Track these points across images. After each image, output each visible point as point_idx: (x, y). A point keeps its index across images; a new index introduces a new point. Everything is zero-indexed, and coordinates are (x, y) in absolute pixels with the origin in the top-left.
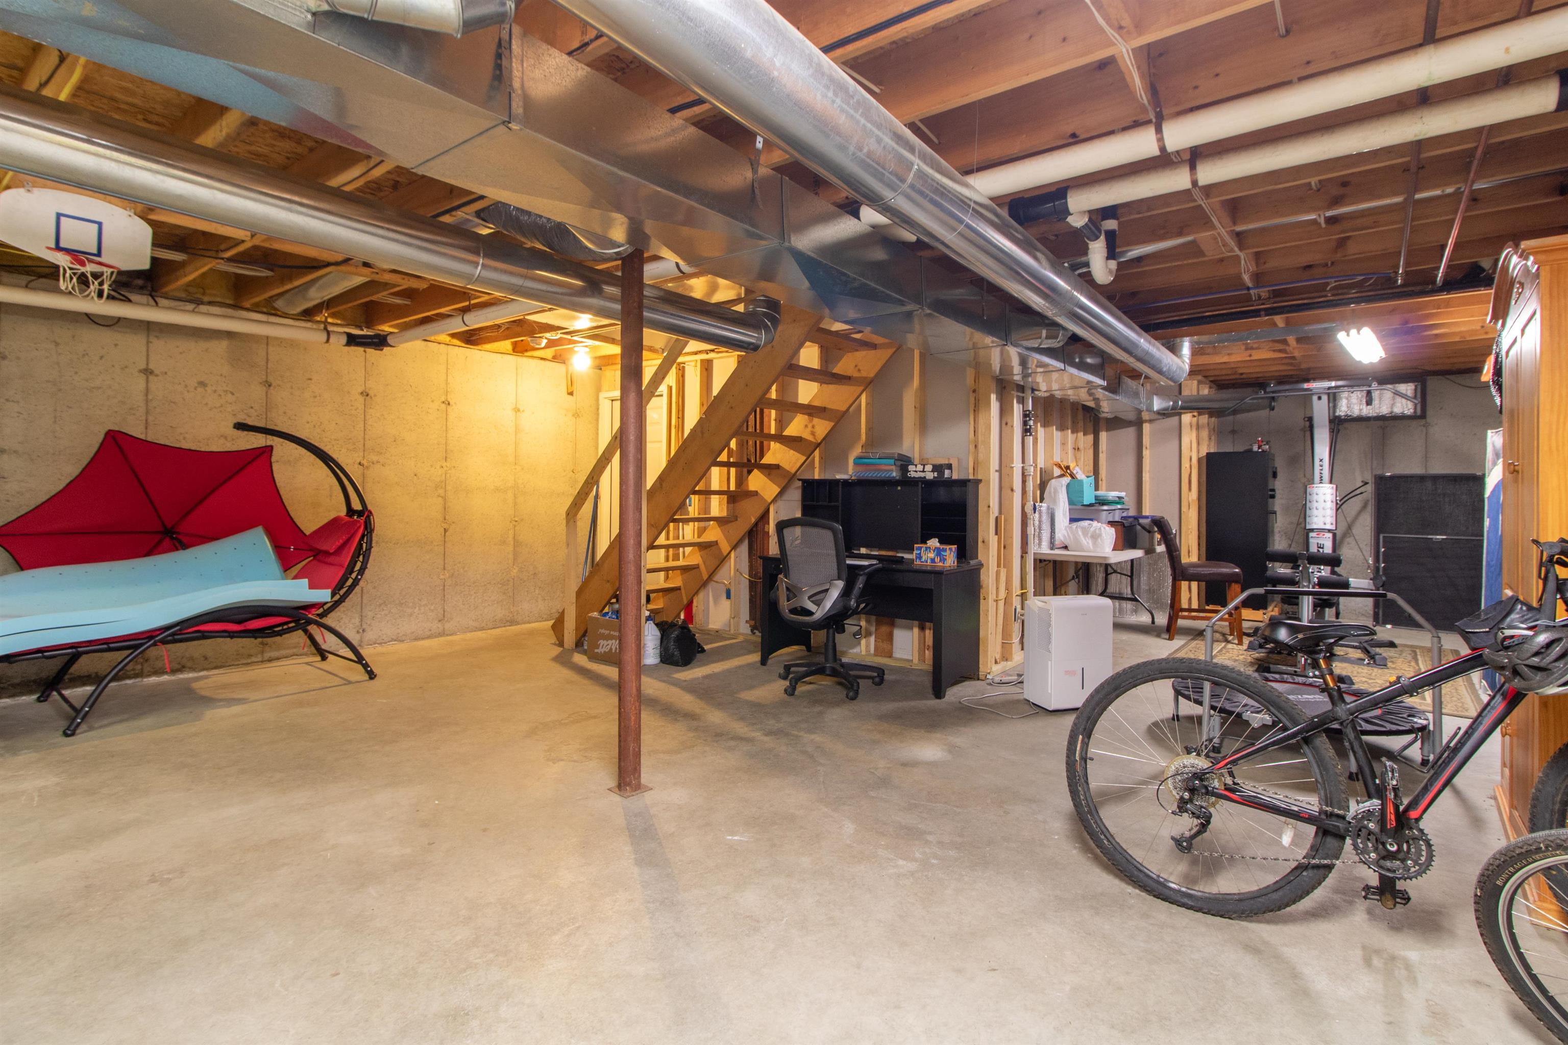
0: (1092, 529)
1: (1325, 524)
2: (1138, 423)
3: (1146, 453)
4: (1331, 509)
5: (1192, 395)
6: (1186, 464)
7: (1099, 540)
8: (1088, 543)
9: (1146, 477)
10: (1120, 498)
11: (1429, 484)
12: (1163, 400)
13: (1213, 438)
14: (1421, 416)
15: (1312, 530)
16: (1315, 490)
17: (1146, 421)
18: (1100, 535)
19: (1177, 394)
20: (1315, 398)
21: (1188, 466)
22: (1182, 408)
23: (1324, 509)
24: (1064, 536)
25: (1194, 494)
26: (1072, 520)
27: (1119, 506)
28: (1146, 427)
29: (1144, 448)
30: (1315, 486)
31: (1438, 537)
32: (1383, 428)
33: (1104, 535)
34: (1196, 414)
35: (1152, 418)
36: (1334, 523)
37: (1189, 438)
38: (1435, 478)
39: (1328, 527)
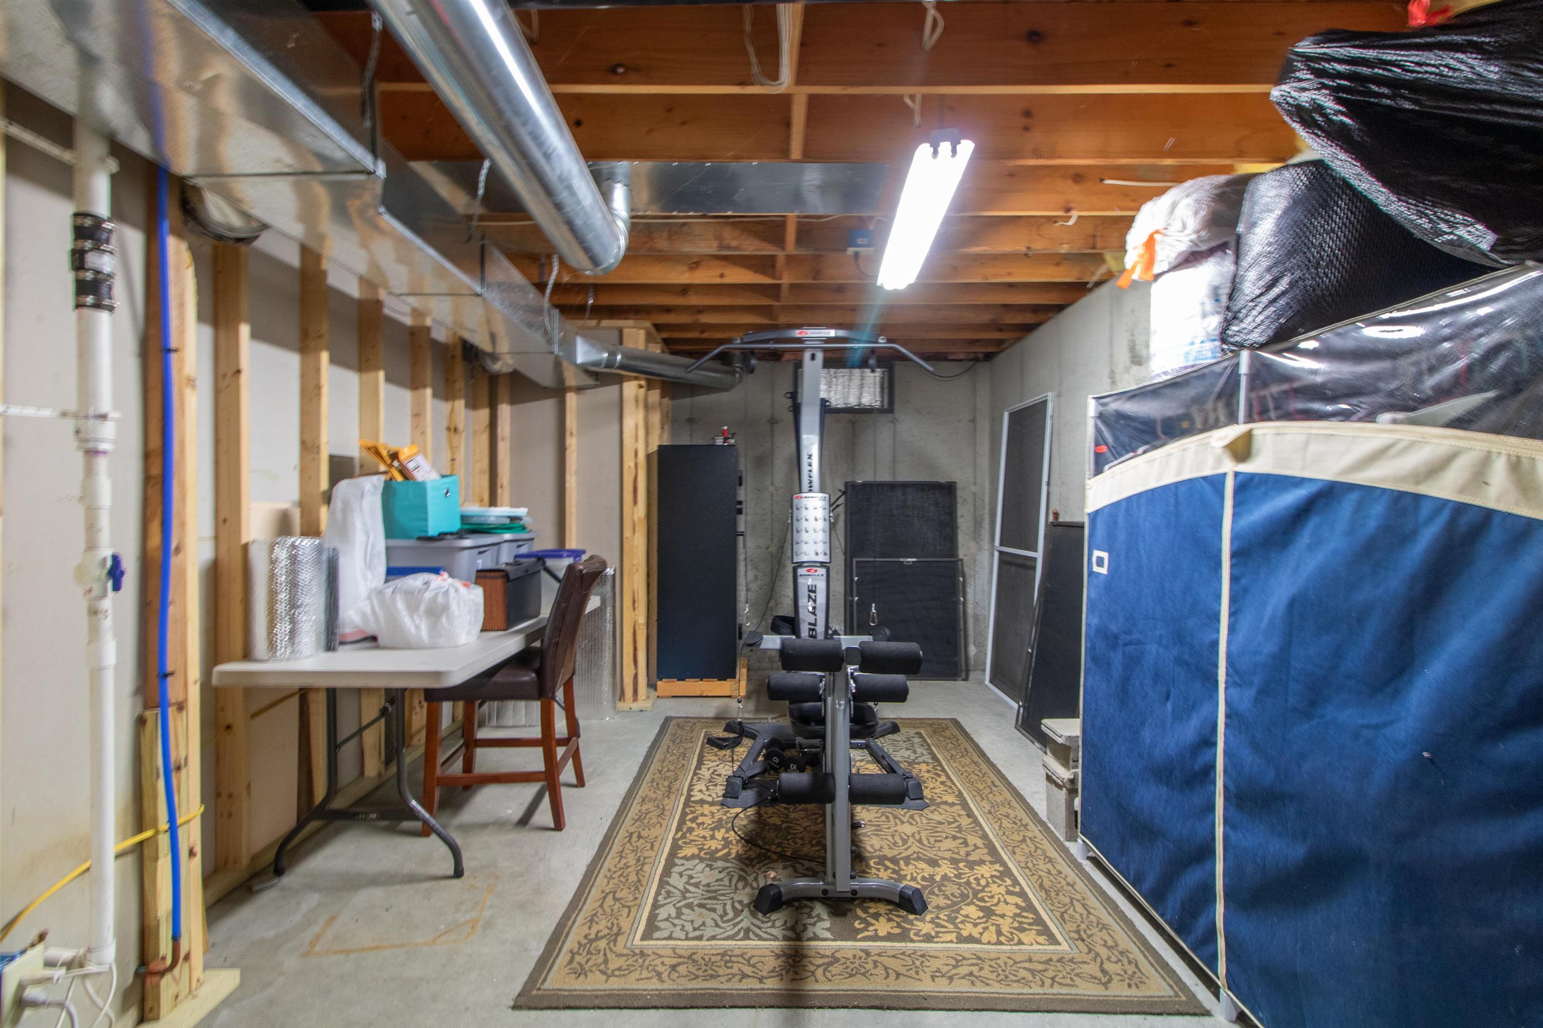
0: (428, 595)
1: (817, 554)
2: (559, 392)
3: (572, 442)
4: (824, 531)
5: (636, 349)
6: (629, 463)
7: (444, 619)
8: (417, 627)
9: (571, 481)
10: (513, 519)
11: (899, 493)
12: (593, 346)
13: (666, 427)
14: (888, 409)
15: (801, 564)
16: (804, 502)
17: (571, 389)
18: (446, 608)
19: (616, 342)
20: (807, 355)
21: (633, 465)
22: (622, 367)
23: (815, 531)
24: (364, 616)
25: (641, 510)
26: (393, 572)
27: (508, 536)
28: (571, 399)
29: (568, 434)
30: (804, 495)
31: (909, 560)
32: (853, 423)
33: (454, 607)
34: (643, 383)
35: (581, 383)
36: (828, 552)
37: (633, 419)
38: (905, 486)
39: (821, 558)
